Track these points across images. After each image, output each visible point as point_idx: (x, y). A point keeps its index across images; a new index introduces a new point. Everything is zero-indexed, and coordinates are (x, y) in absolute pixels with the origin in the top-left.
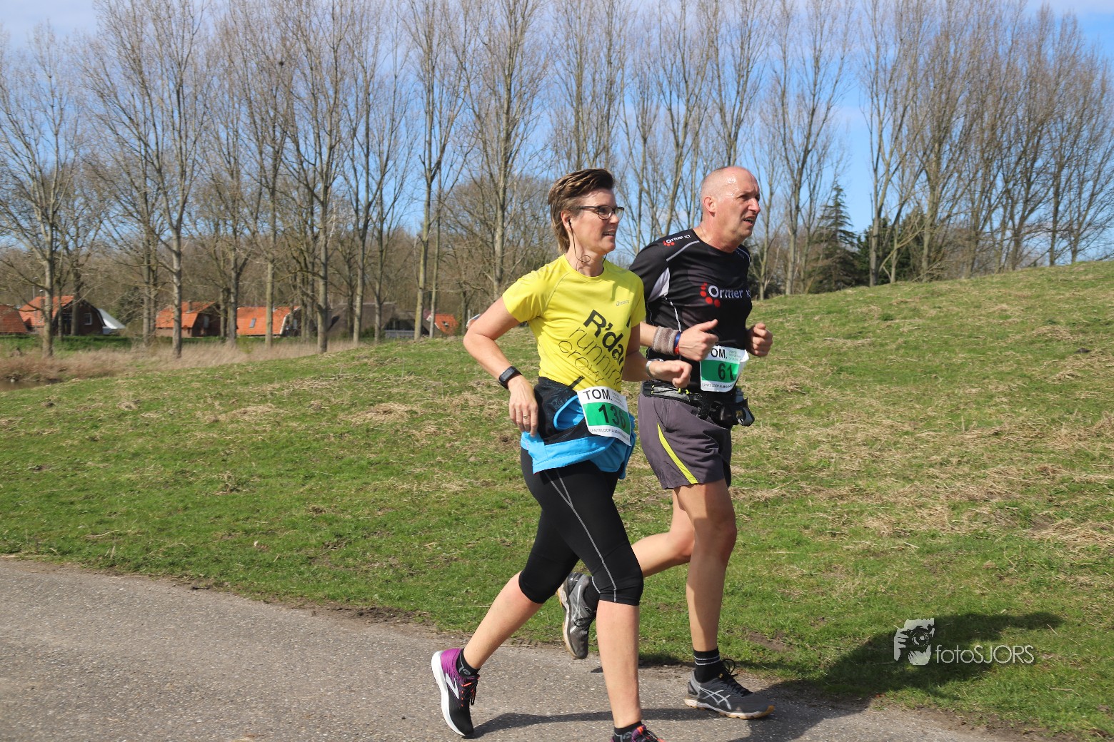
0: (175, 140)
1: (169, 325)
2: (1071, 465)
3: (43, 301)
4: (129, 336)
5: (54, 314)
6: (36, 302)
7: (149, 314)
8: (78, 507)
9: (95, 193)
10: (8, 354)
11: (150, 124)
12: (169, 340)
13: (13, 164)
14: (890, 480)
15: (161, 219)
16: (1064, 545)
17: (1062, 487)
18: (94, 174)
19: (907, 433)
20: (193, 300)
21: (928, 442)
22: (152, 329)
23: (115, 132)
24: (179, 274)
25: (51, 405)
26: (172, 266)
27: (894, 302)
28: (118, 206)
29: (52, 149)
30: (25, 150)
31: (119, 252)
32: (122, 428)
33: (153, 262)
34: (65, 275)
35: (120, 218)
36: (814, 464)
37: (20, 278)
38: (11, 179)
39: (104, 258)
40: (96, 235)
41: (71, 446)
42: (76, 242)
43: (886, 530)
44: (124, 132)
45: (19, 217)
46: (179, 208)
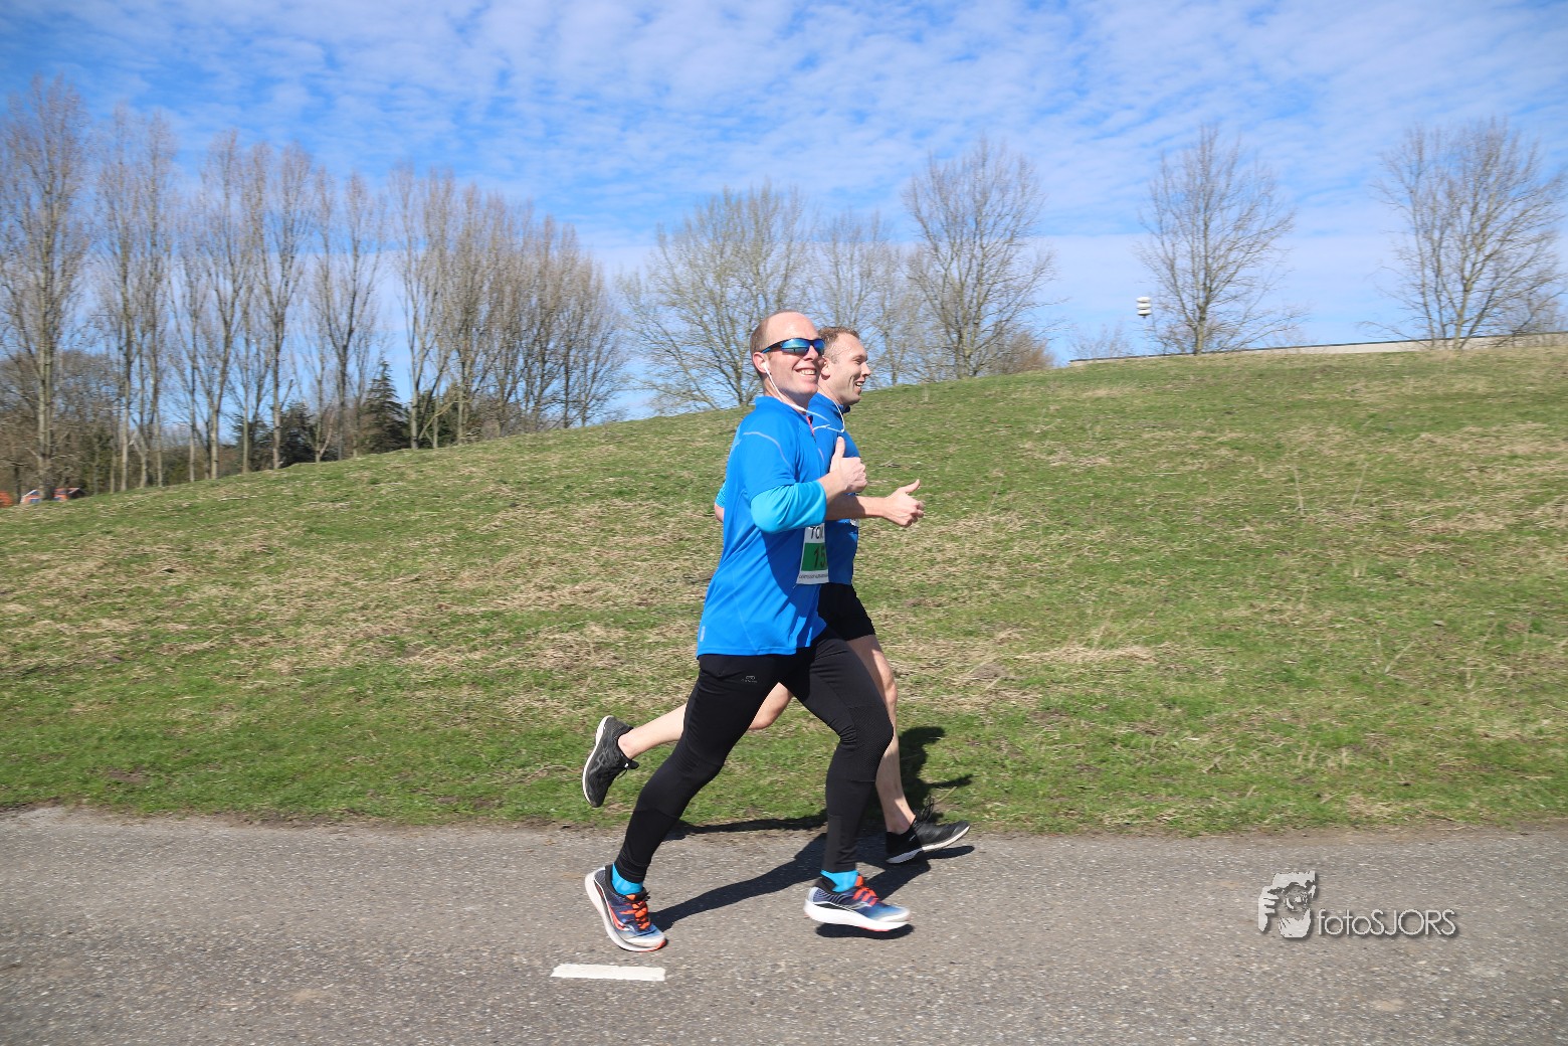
2: (461, 602)
14: (310, 627)
16: (421, 668)
17: (447, 621)
19: (346, 584)
21: (360, 590)
27: (388, 467)
36: (253, 616)
43: (286, 669)
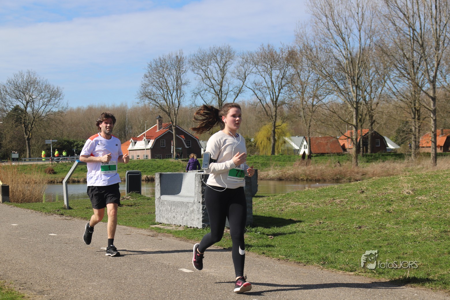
0: (432, 25)
1: (428, 145)
3: (351, 133)
4: (403, 153)
5: (358, 141)
6: (348, 133)
7: (415, 138)
8: (385, 249)
9: (382, 64)
10: (333, 165)
11: (416, 16)
12: (428, 154)
13: (335, 51)
15: (423, 77)
18: (381, 52)
20: (444, 128)
22: (417, 147)
23: (394, 24)
24: (434, 112)
25: (363, 192)
26: (430, 107)
28: (395, 71)
29: (357, 39)
30: (342, 42)
31: (396, 100)
32: (406, 205)
33: (417, 105)
34: (364, 116)
35: (397, 78)
37: (340, 120)
38: (334, 61)
39: (387, 105)
40: (382, 91)
41: (377, 215)
42: (370, 95)
44: (400, 24)
45: (338, 84)
46: (434, 69)
